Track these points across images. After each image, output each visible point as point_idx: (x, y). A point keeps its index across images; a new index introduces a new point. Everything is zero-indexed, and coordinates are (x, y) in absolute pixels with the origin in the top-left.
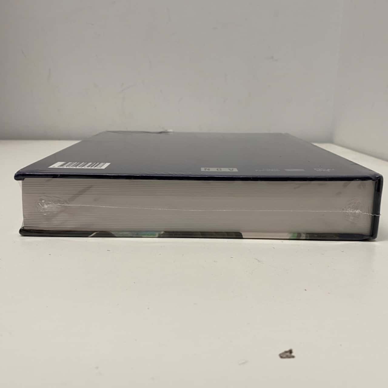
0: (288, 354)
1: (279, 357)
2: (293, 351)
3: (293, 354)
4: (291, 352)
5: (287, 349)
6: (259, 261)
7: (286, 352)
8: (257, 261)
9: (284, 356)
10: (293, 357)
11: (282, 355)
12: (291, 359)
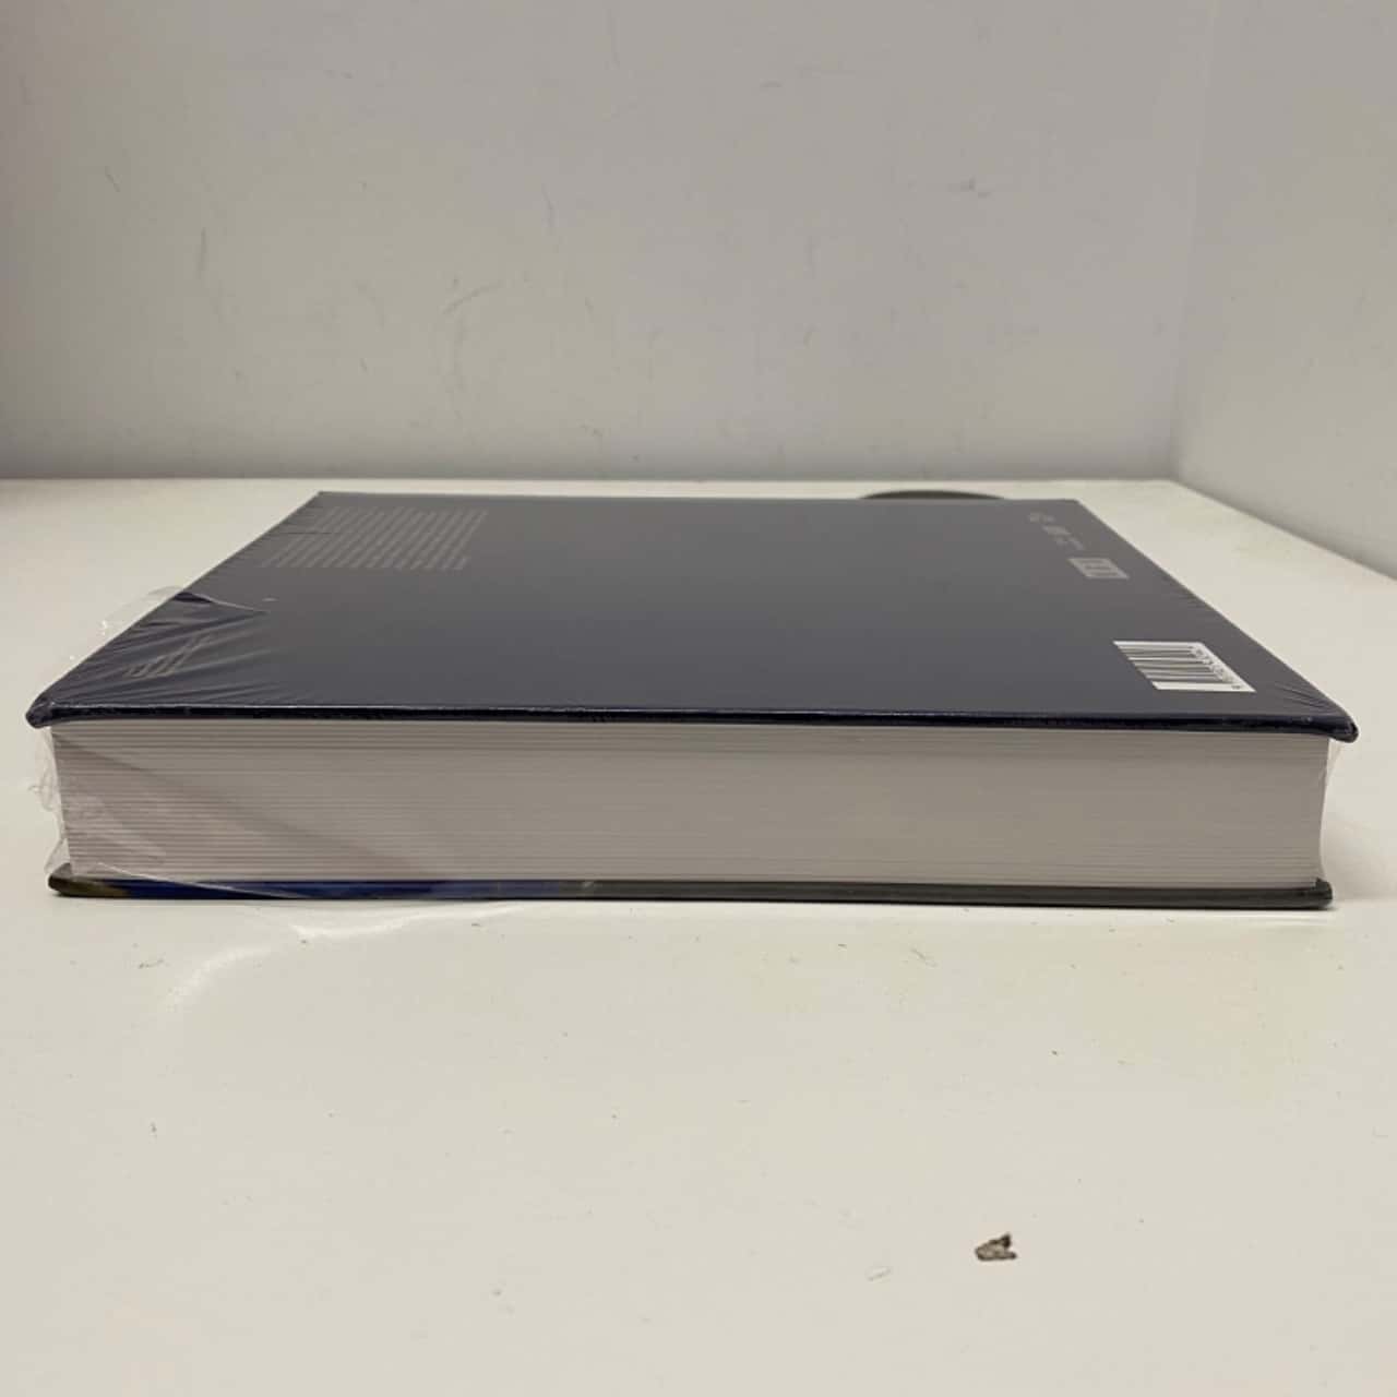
0: (999, 1248)
1: (974, 1257)
2: (1013, 1240)
3: (1012, 1249)
4: (1006, 1241)
5: (998, 1236)
6: (921, 956)
7: (995, 1242)
8: (918, 957)
9: (990, 1254)
10: (1013, 1256)
11: (982, 1252)
12: (1008, 1262)
